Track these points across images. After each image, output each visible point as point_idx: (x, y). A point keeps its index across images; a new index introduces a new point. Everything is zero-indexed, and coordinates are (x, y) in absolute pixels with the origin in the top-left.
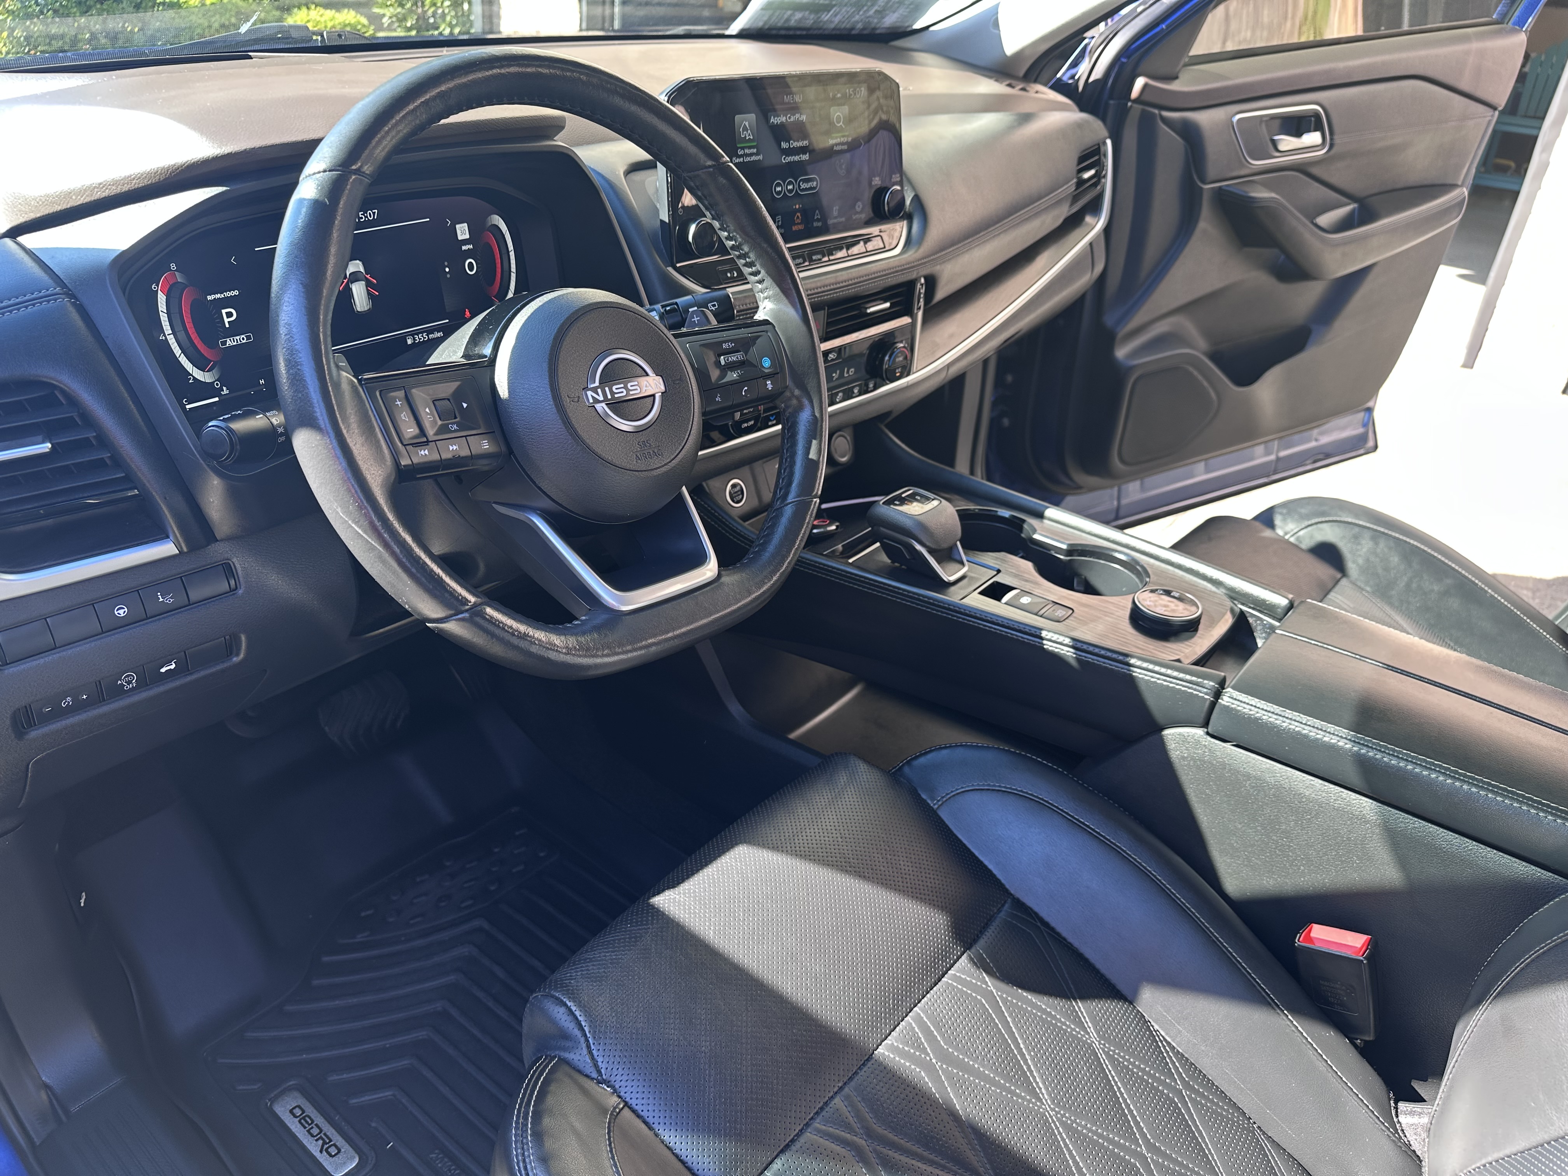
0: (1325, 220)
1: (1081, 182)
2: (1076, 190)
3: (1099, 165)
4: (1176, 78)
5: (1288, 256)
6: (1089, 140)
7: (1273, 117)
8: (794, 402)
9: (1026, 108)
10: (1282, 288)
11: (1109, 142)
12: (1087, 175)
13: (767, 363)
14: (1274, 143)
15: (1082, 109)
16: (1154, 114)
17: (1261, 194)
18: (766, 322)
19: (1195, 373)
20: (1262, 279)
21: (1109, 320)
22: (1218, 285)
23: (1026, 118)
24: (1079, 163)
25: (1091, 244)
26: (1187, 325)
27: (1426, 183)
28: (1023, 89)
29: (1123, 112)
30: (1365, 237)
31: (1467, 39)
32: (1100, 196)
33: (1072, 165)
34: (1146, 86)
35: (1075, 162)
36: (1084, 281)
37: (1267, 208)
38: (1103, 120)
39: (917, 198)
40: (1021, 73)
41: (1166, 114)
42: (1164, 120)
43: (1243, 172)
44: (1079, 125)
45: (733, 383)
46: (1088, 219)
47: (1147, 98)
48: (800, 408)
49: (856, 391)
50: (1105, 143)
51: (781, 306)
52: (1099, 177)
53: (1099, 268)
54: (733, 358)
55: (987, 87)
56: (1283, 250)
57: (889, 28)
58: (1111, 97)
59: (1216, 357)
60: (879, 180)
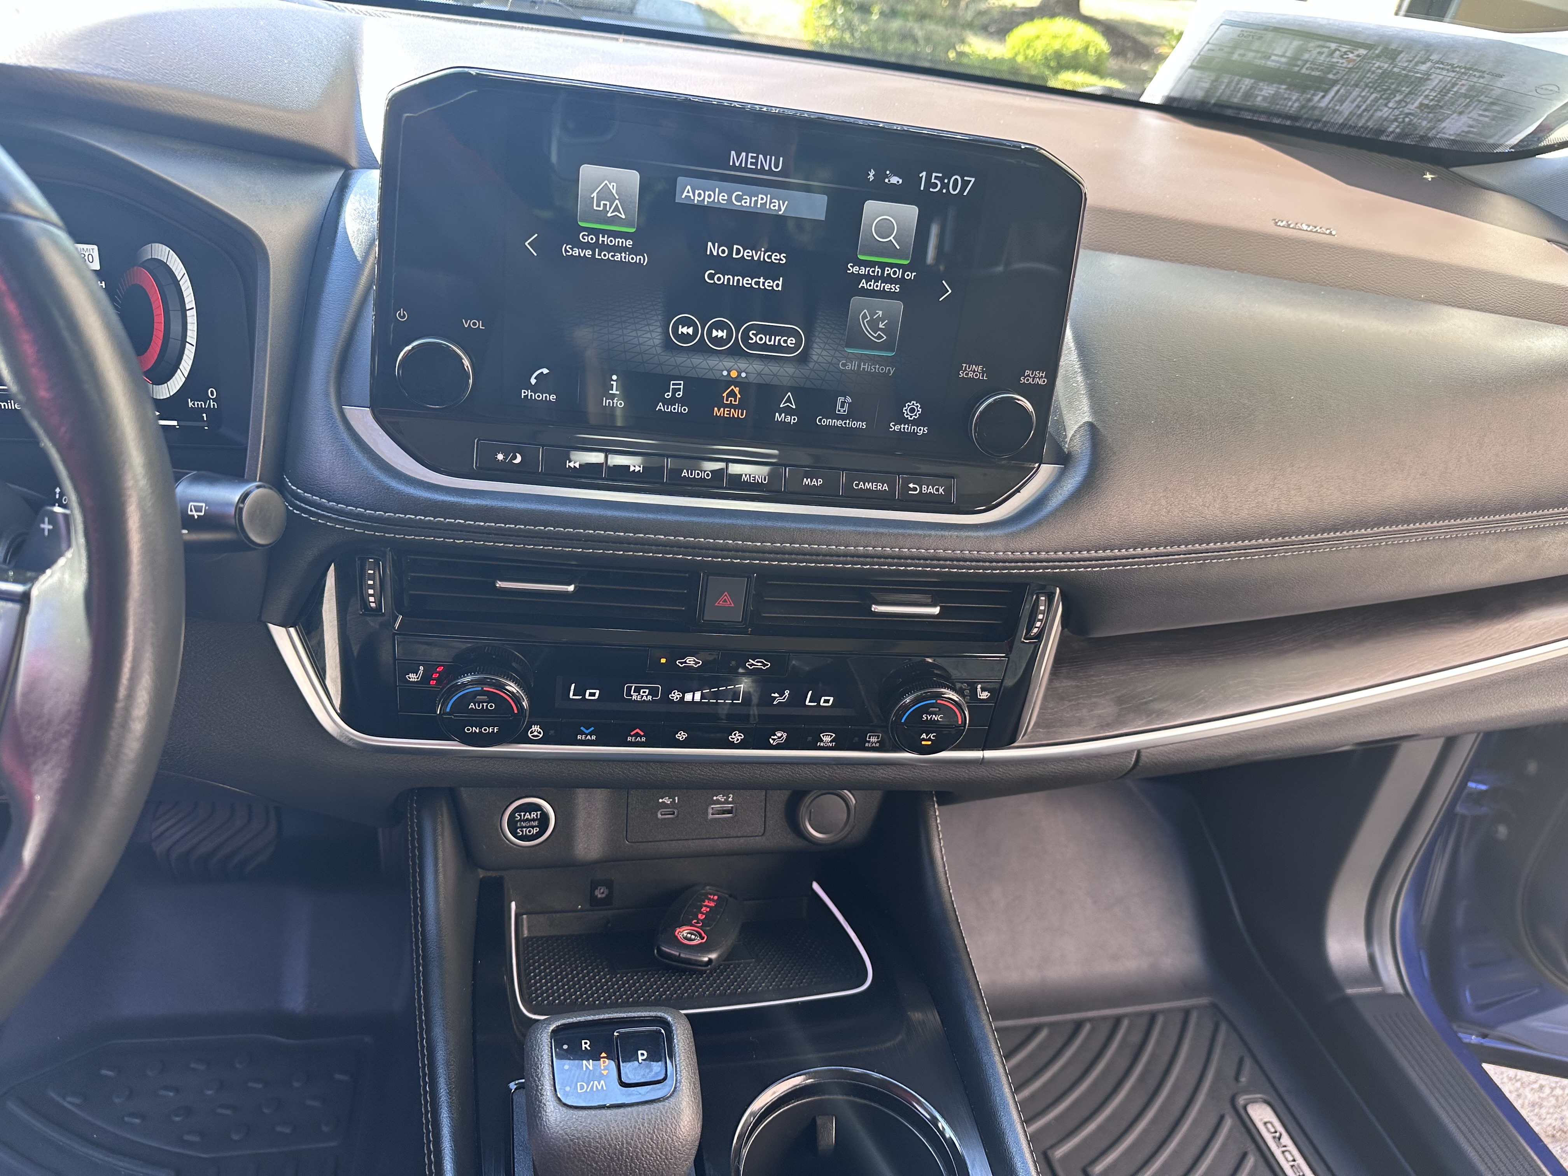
49: (827, 738)
57: (1454, 142)
60: (983, 372)
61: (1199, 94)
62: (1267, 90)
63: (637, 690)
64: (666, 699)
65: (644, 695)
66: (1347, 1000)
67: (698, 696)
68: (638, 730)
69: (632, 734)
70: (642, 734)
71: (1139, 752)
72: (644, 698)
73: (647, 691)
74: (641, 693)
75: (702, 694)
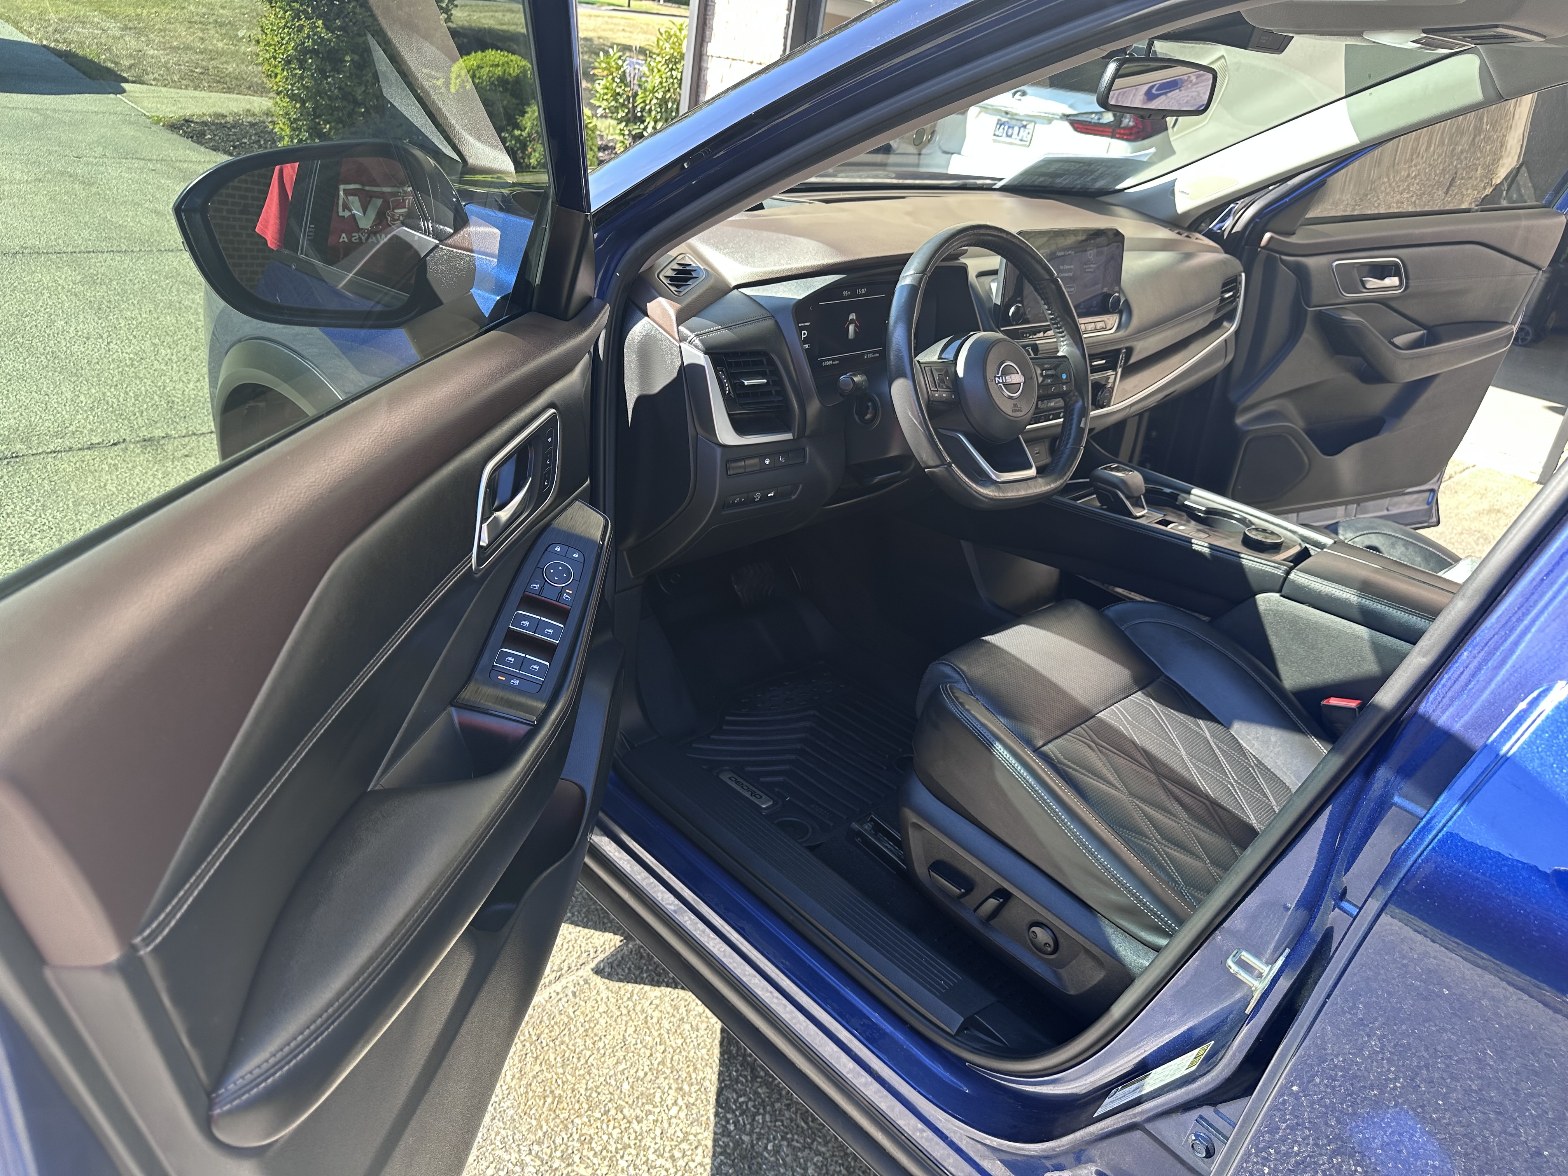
0: (1400, 340)
1: (1223, 300)
2: (1219, 304)
3: (1236, 290)
4: (1294, 234)
5: (1369, 364)
6: (1230, 273)
7: (1363, 264)
8: (1074, 398)
9: (1189, 249)
10: (1363, 387)
11: (1243, 275)
12: (1227, 295)
13: (1064, 376)
14: (1363, 284)
15: (1226, 252)
16: (1276, 257)
17: (1350, 317)
18: (1065, 357)
19: (1293, 441)
20: (1349, 379)
21: (1233, 396)
22: (1314, 380)
23: (1188, 256)
24: (1223, 287)
25: (1226, 341)
26: (1289, 407)
27: (1483, 319)
28: (1188, 236)
29: (1254, 255)
30: (1429, 355)
31: (1518, 218)
32: (1235, 310)
33: (1218, 288)
34: (1271, 238)
35: (1221, 285)
36: (1219, 365)
37: (1355, 328)
38: (1240, 259)
39: (1127, 302)
40: (1187, 225)
41: (1284, 257)
42: (1282, 261)
43: (1337, 301)
44: (1224, 262)
45: (1048, 385)
46: (1225, 324)
47: (1271, 246)
48: (1077, 402)
50: (1240, 275)
51: (1073, 349)
52: (1235, 297)
53: (1230, 358)
54: (1049, 372)
55: (1163, 233)
56: (1365, 359)
58: (1246, 244)
59: (1309, 433)
61: (1016, 183)
62: (1042, 179)
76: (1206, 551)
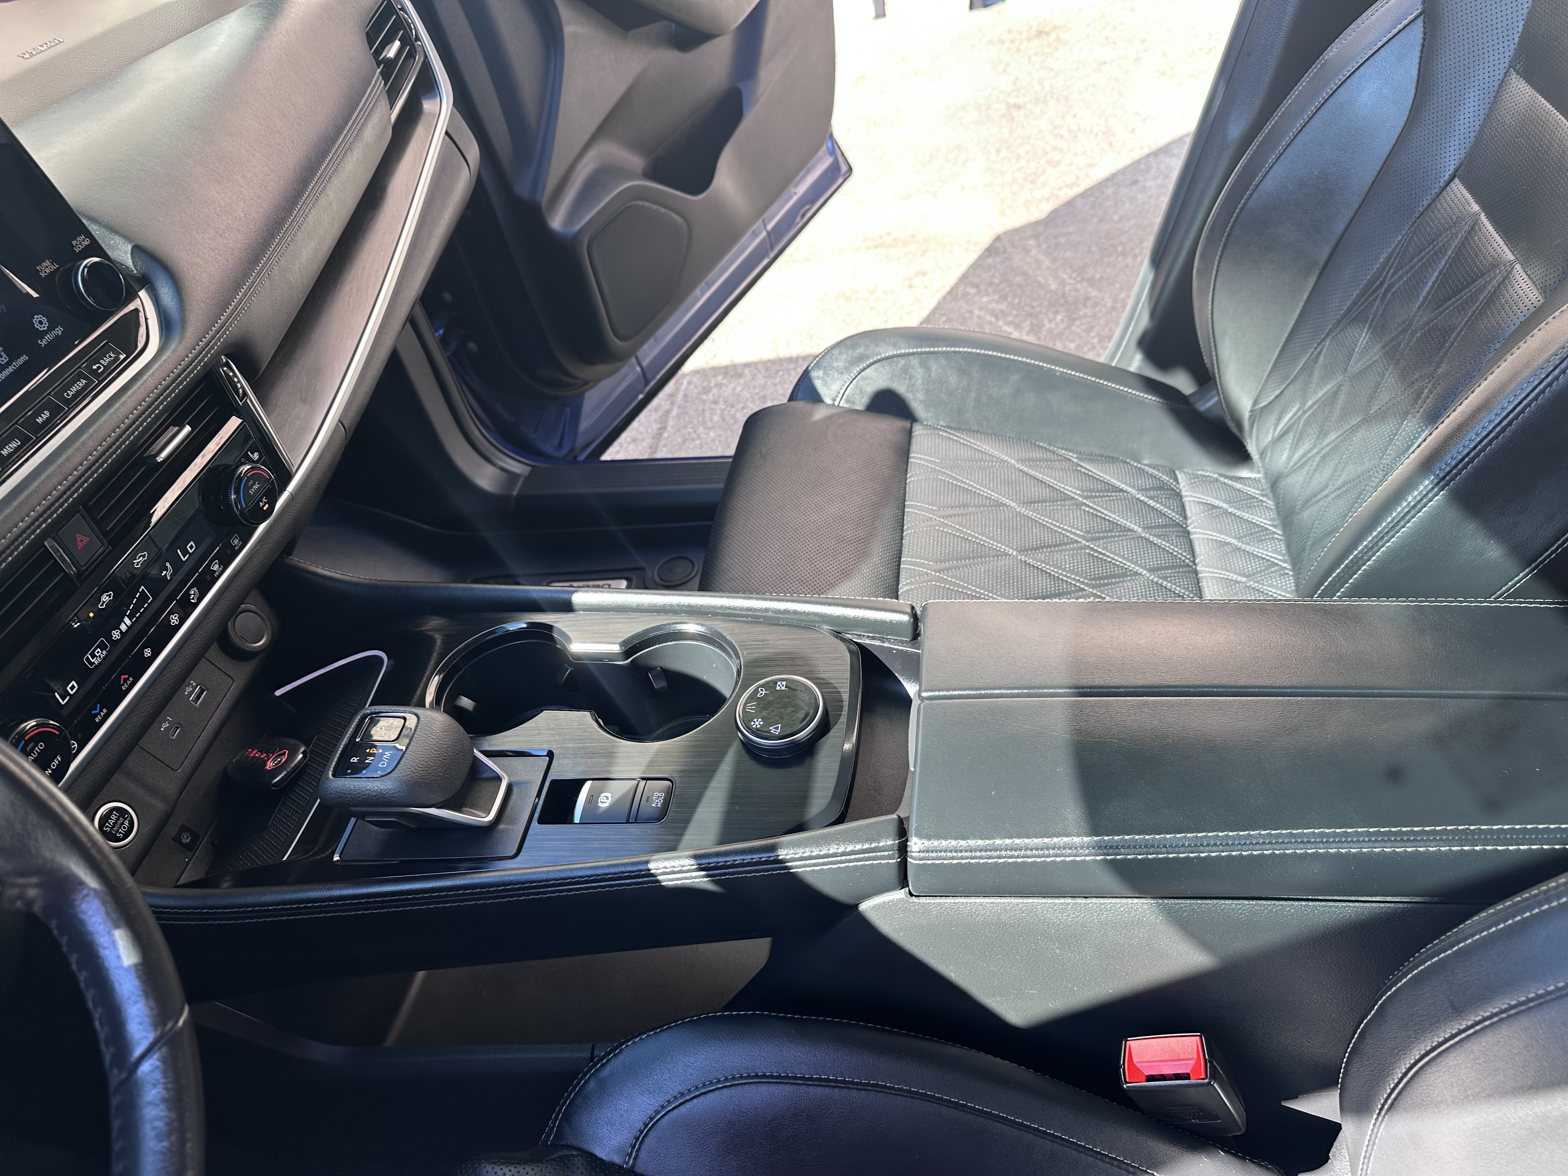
1: (388, 67)
2: (385, 85)
3: (401, 29)
5: (679, 24)
10: (689, 58)
12: (392, 51)
20: (664, 58)
21: (522, 190)
24: (371, 43)
25: (447, 133)
26: (613, 150)
32: (426, 66)
33: (362, 52)
35: (365, 46)
36: (464, 182)
39: (138, 250)
46: (428, 105)
49: (216, 567)
52: (409, 42)
53: (473, 155)
56: (671, 20)
60: (52, 263)
63: (93, 656)
64: (114, 643)
65: (100, 654)
66: (519, 498)
67: (127, 620)
68: (123, 677)
69: (122, 683)
70: (127, 676)
71: (339, 421)
72: (102, 656)
73: (99, 650)
74: (97, 655)
75: (127, 616)
76: (699, 880)
